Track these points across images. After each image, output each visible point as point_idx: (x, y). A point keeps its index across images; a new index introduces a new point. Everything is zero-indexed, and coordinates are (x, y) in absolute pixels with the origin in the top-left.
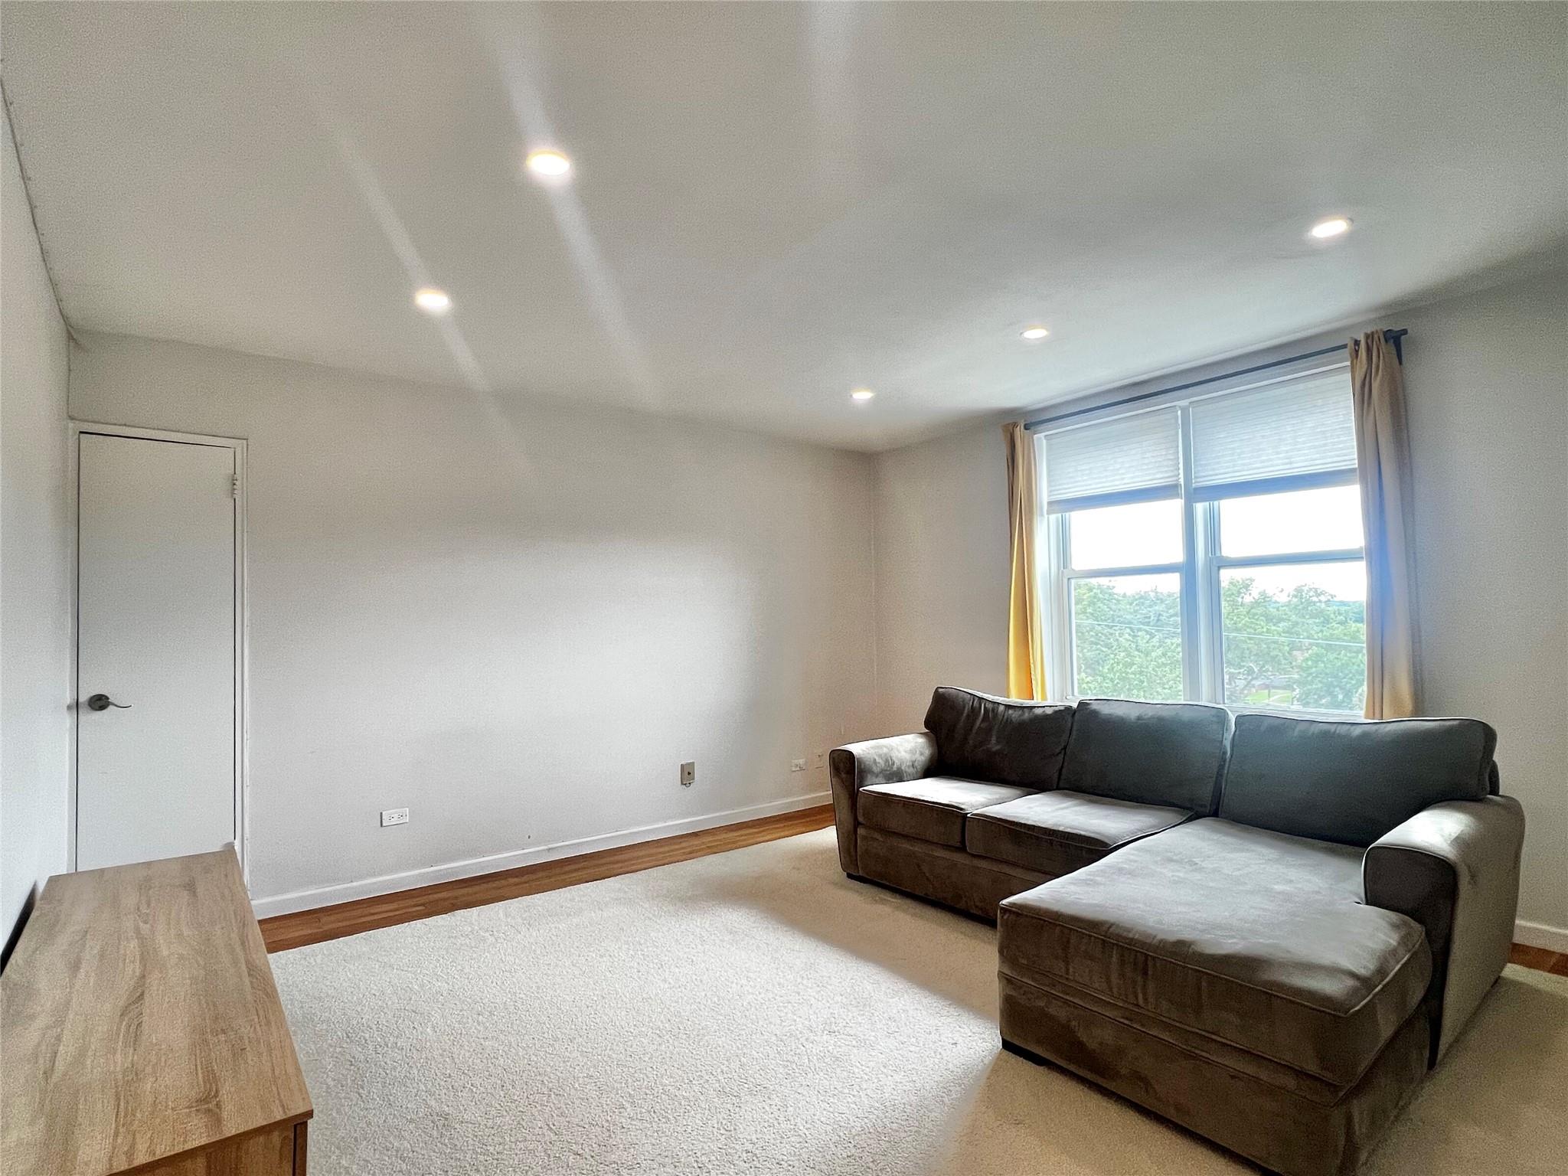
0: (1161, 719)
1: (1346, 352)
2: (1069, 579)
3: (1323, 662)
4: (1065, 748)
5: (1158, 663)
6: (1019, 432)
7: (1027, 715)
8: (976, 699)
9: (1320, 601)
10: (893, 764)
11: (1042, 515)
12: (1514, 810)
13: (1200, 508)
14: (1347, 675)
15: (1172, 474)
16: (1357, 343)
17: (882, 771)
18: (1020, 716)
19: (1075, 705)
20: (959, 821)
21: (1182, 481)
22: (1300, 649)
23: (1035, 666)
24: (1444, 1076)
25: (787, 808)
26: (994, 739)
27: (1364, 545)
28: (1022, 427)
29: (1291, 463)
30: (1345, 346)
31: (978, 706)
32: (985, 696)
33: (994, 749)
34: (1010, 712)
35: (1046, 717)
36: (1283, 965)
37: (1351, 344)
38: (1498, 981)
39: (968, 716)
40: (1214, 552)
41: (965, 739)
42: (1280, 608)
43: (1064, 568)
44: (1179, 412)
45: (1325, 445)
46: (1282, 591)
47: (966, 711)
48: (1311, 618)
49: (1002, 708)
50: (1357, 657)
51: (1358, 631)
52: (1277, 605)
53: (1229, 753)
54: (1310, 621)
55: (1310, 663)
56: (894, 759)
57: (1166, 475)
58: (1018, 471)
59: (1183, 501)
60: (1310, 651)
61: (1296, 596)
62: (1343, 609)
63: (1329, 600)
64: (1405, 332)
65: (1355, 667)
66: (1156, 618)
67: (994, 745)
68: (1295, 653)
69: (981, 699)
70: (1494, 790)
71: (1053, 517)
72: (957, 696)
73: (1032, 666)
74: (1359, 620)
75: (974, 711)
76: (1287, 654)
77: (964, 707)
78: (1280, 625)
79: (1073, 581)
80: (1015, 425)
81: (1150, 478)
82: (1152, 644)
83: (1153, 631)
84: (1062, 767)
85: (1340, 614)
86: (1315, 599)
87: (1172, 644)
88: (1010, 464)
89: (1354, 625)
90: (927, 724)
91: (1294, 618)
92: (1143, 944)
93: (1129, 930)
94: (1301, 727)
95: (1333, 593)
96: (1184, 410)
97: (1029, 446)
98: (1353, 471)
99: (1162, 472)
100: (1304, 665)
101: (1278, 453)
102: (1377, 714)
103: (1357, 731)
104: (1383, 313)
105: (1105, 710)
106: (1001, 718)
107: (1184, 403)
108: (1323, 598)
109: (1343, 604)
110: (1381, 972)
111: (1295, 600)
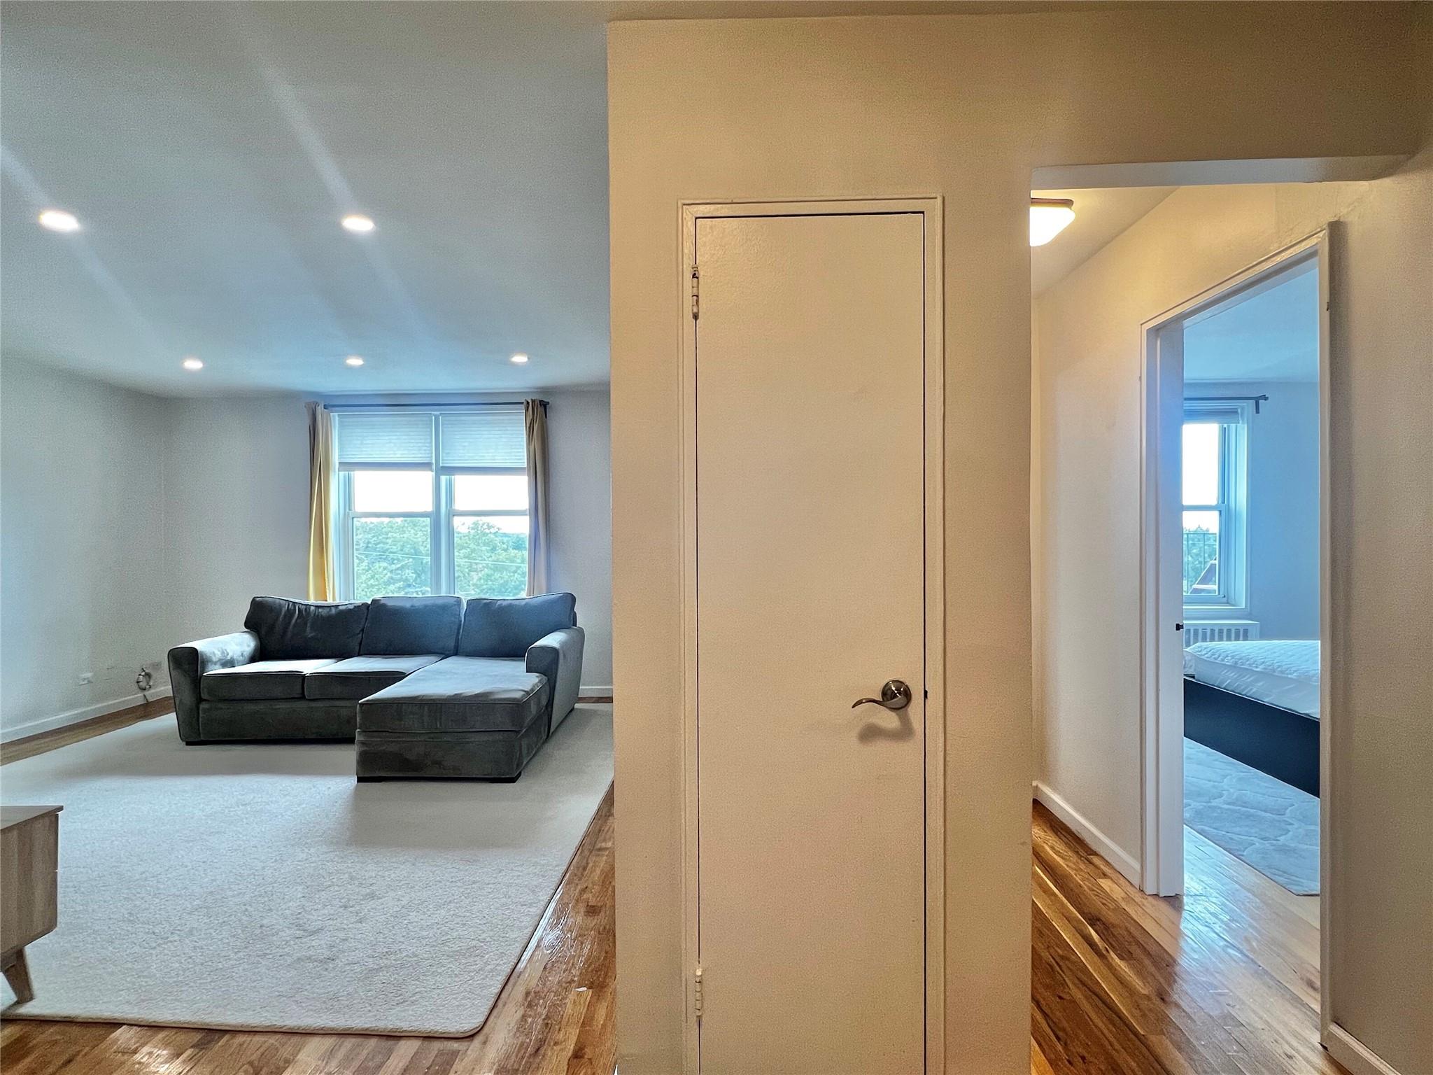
0: (426, 606)
1: (523, 407)
2: (353, 518)
3: (491, 581)
4: (363, 630)
5: (368, 585)
6: (320, 410)
7: (333, 611)
8: (291, 604)
9: (491, 533)
10: (228, 654)
11: (335, 472)
12: (581, 632)
13: (443, 478)
14: (507, 589)
15: (427, 455)
16: (528, 403)
17: (220, 660)
18: (328, 612)
19: (369, 603)
20: (300, 680)
21: (434, 461)
22: (476, 571)
23: (328, 580)
24: (553, 742)
25: (77, 717)
26: (308, 629)
27: (528, 507)
28: (323, 407)
29: (494, 460)
30: (522, 403)
31: (293, 608)
32: (297, 601)
33: (309, 636)
34: (320, 610)
35: (350, 611)
36: (498, 693)
37: (525, 403)
38: (573, 709)
39: (285, 616)
40: (451, 507)
41: (285, 632)
42: (463, 538)
43: (350, 510)
44: (433, 418)
45: (511, 453)
46: (464, 524)
47: (283, 613)
48: (484, 545)
49: (312, 608)
50: (514, 576)
51: (515, 557)
52: (460, 535)
53: (463, 621)
54: (484, 548)
55: (482, 581)
56: (228, 651)
57: (424, 456)
58: (318, 437)
59: (434, 473)
60: (483, 572)
61: (473, 529)
62: (505, 539)
63: (497, 532)
64: (548, 403)
65: (513, 584)
66: (365, 545)
67: (309, 633)
68: (472, 573)
69: (294, 603)
70: (575, 624)
71: (342, 473)
72: (274, 603)
73: (326, 579)
74: (518, 547)
75: (290, 613)
76: (467, 575)
77: (281, 610)
78: (461, 552)
79: (355, 519)
80: (317, 404)
81: (413, 456)
82: (362, 568)
83: (363, 557)
84: (361, 641)
85: (503, 543)
86: (487, 531)
87: (380, 567)
88: (312, 432)
89: (513, 551)
90: (247, 625)
91: (472, 546)
92: (439, 700)
93: (432, 696)
94: (499, 603)
95: (500, 527)
96: (437, 418)
97: (327, 419)
98: (524, 468)
99: (421, 453)
100: (478, 583)
101: (488, 453)
102: (532, 594)
103: (523, 602)
104: (539, 390)
105: (390, 603)
106: (312, 615)
107: (438, 413)
108: (493, 530)
109: (505, 535)
110: (532, 690)
111: (472, 532)
